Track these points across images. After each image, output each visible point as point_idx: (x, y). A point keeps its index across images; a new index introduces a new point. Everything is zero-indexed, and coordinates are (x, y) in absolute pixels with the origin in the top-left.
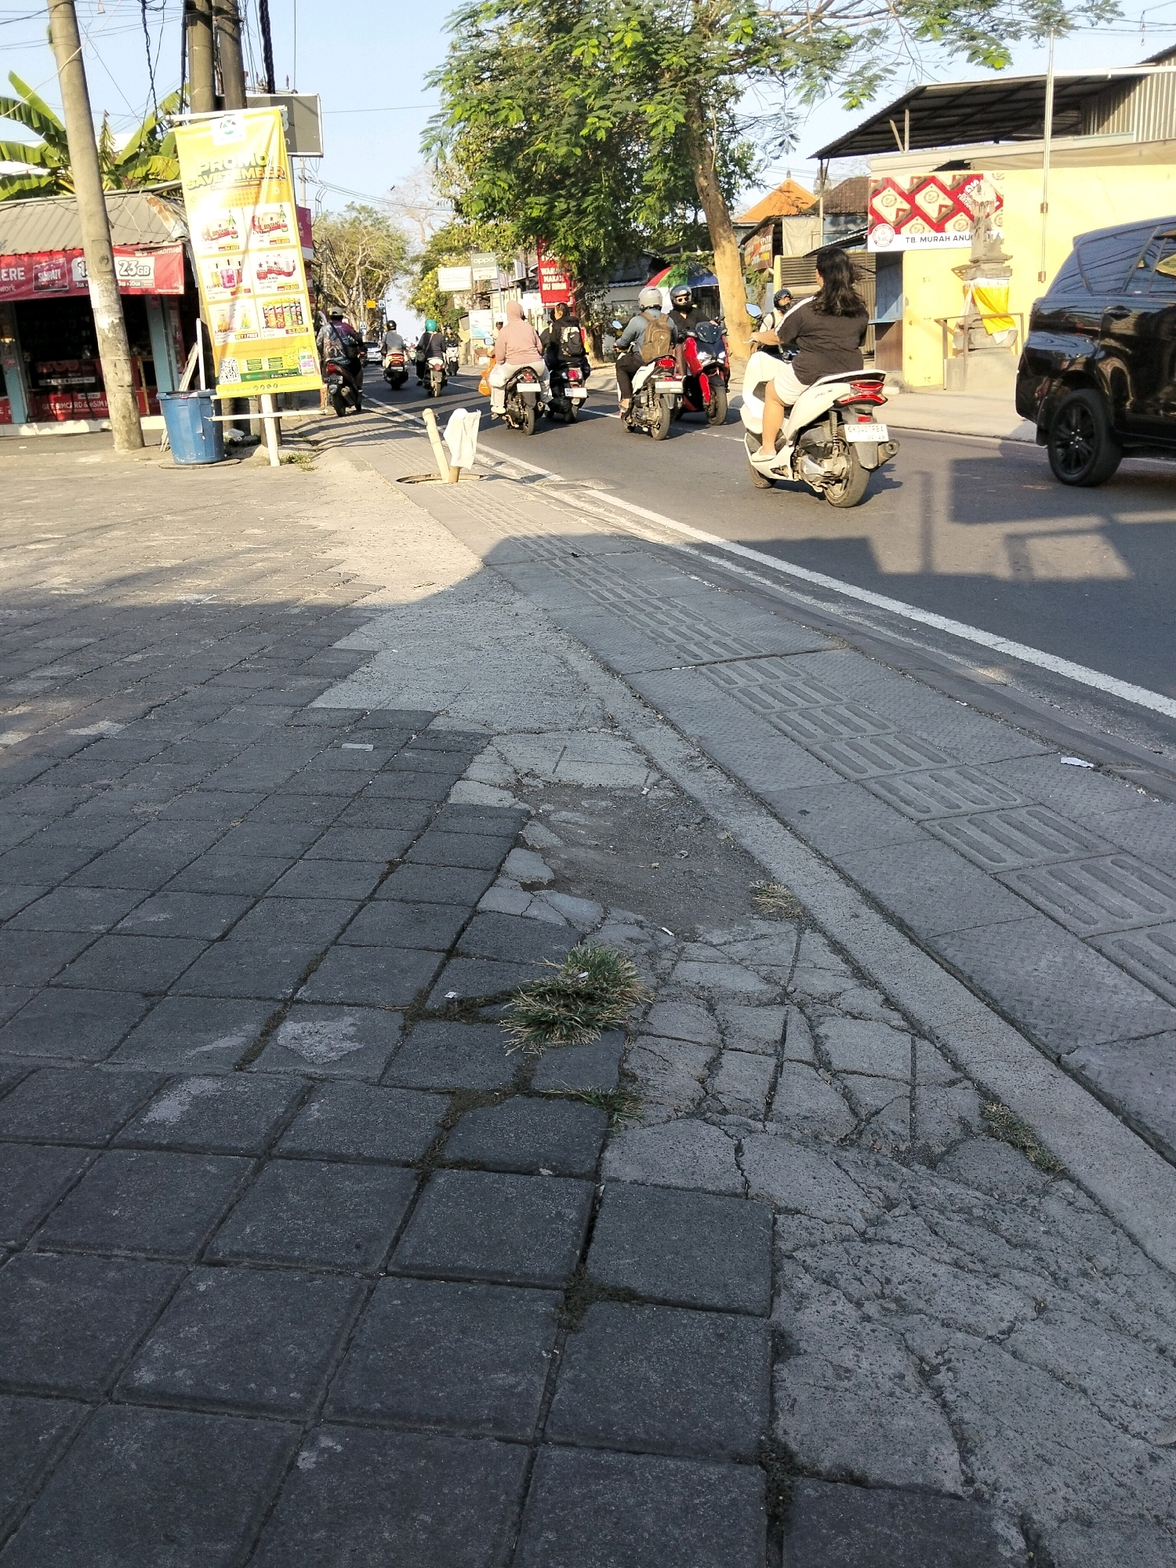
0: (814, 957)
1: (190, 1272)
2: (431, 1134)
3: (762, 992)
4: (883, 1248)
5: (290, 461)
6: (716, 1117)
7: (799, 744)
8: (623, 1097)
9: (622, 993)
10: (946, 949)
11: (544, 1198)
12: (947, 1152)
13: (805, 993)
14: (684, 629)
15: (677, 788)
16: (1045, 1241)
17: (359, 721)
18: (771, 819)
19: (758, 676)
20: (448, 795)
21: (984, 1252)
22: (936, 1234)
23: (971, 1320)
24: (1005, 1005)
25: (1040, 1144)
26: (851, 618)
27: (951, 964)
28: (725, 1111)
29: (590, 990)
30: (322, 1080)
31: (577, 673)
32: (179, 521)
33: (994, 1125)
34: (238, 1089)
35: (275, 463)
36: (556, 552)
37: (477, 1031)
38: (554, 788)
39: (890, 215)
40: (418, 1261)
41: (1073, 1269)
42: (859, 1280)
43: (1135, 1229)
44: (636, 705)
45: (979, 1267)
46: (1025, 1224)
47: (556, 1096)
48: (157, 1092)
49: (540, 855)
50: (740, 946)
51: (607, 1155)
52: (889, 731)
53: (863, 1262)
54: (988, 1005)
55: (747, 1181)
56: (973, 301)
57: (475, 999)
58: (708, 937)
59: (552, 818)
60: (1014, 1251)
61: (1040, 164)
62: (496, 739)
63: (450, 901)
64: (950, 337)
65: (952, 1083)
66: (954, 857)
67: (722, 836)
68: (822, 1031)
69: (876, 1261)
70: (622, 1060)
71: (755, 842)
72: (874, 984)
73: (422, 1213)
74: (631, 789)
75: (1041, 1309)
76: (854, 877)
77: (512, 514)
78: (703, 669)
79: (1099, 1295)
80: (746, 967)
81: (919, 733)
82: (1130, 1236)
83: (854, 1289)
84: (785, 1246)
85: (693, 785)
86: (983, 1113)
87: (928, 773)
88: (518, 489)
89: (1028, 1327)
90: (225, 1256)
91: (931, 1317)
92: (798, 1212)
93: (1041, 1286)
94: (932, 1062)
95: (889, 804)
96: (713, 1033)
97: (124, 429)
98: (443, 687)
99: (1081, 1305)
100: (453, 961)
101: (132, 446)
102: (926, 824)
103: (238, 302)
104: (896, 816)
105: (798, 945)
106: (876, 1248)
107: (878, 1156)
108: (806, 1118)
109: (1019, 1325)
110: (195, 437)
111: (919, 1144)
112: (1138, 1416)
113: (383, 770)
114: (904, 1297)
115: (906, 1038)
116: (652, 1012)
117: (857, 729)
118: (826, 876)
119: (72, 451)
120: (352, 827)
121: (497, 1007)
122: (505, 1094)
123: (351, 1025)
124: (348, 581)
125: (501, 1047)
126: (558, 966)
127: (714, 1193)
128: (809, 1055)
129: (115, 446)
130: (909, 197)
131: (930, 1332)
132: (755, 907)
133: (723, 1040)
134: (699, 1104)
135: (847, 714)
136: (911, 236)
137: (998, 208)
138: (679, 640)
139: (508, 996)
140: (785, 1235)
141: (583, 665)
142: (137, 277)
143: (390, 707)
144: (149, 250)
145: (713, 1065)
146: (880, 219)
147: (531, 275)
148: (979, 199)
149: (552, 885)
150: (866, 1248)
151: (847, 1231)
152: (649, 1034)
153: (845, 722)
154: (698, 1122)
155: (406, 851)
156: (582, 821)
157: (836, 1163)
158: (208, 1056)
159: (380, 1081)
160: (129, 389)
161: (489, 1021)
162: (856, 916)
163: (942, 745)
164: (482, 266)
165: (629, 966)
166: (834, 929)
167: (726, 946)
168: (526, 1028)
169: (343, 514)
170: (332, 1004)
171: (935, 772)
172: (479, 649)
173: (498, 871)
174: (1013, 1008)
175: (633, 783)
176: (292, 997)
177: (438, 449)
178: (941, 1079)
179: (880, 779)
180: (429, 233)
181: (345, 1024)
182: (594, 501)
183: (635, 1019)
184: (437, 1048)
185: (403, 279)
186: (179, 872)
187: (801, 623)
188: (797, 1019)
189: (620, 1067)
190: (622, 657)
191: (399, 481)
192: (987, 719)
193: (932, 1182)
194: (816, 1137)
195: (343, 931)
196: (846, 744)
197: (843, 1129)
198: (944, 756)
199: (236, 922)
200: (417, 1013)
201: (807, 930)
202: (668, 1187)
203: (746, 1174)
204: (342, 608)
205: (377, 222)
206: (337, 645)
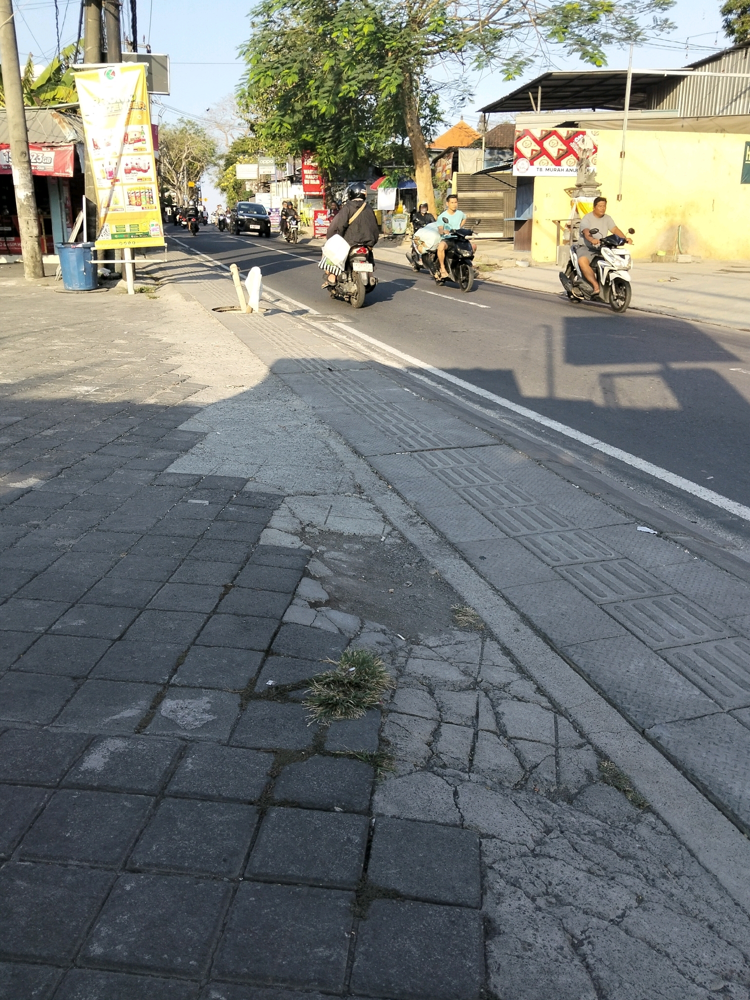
0: (492, 657)
1: (118, 877)
2: (264, 781)
3: (461, 682)
4: (546, 861)
5: (141, 291)
6: (440, 771)
7: (478, 510)
8: (382, 756)
9: (378, 683)
10: (573, 655)
11: (339, 828)
12: (579, 793)
13: (488, 682)
14: (402, 426)
15: (403, 537)
16: (640, 854)
17: (198, 483)
18: (462, 561)
19: (450, 461)
20: (259, 539)
21: (605, 863)
22: (576, 850)
23: (601, 909)
24: (611, 694)
25: (634, 789)
26: (504, 421)
27: (577, 665)
28: (444, 766)
29: (358, 681)
30: (192, 742)
31: (336, 453)
32: (70, 332)
33: (607, 775)
34: (139, 747)
35: (131, 292)
36: (319, 367)
37: (287, 708)
38: (326, 535)
39: (527, 153)
40: (263, 870)
41: (657, 873)
42: (533, 883)
43: (692, 846)
44: (374, 478)
45: (603, 873)
46: (628, 843)
47: (340, 755)
48: (87, 748)
49: (319, 583)
50: (447, 649)
51: (376, 797)
52: (532, 503)
53: (535, 871)
54: (599, 693)
55: (462, 816)
56: (577, 210)
57: (286, 686)
58: (426, 641)
59: (325, 555)
60: (622, 862)
61: (621, 127)
62: (287, 499)
63: (265, 615)
64: (562, 232)
65: (580, 746)
66: (576, 592)
67: (433, 572)
68: (500, 709)
69: (542, 870)
70: (381, 730)
71: (453, 576)
72: (530, 678)
73: (263, 838)
74: (374, 537)
75: (640, 900)
76: (515, 603)
77: (289, 338)
78: (415, 454)
79: (674, 891)
80: (451, 664)
81: (551, 505)
82: (689, 851)
83: (530, 889)
84: (487, 860)
85: (413, 536)
86: (599, 767)
87: (558, 533)
88: (290, 319)
89: (634, 913)
90: (140, 866)
91: (577, 907)
92: (494, 837)
93: (640, 886)
94: (568, 734)
95: (535, 555)
96: (434, 711)
97: (32, 264)
98: (251, 461)
99: (663, 897)
100: (270, 658)
101: (37, 276)
102: (558, 569)
104: (539, 563)
105: (482, 649)
106: (543, 861)
107: (539, 796)
108: (494, 770)
109: (628, 912)
110: (79, 274)
111: (562, 787)
112: (700, 972)
113: (216, 520)
114: (560, 894)
115: (551, 715)
116: (396, 696)
117: (513, 501)
118: (498, 602)
120: (198, 560)
121: (300, 691)
122: (308, 753)
123: (208, 702)
124: (184, 380)
125: (304, 720)
126: (336, 663)
127: (442, 824)
128: (493, 727)
129: (26, 275)
130: (540, 143)
131: (577, 918)
132: (455, 622)
133: (440, 715)
134: (428, 761)
135: (507, 491)
136: (539, 167)
137: (594, 152)
138: (400, 434)
139: (307, 684)
140: (488, 853)
141: (340, 448)
142: (43, 164)
143: (218, 474)
144: (51, 147)
145: (436, 733)
146: (521, 155)
147: (297, 173)
148: (583, 148)
149: (328, 603)
150: (536, 861)
151: (524, 849)
152: (395, 712)
153: (505, 496)
154: (430, 774)
155: (235, 578)
156: (344, 558)
157: (515, 802)
158: (118, 723)
159: (228, 742)
160: (36, 240)
161: (296, 701)
162: (517, 630)
163: (565, 514)
164: (265, 165)
165: (380, 664)
166: (504, 639)
167: (438, 648)
168: (318, 707)
169: (178, 331)
170: (194, 687)
171: (561, 533)
172: (272, 434)
173: (294, 594)
174: (615, 696)
175: (375, 533)
176: (168, 682)
177: (239, 290)
178: (574, 743)
179: (529, 537)
180: (231, 141)
181: (204, 702)
182: (339, 331)
183: (386, 700)
184: (263, 720)
185: (213, 170)
186: (89, 590)
187: (475, 426)
188: (484, 701)
189: (379, 735)
190: (364, 444)
191: (213, 310)
192: (592, 498)
193: (571, 813)
194: (500, 783)
195: (199, 635)
196: (507, 511)
197: (516, 778)
198: (566, 522)
199: (128, 627)
200: (249, 695)
201: (488, 639)
202: (415, 820)
203: (461, 811)
204: (182, 401)
205: (197, 132)
206: (180, 428)
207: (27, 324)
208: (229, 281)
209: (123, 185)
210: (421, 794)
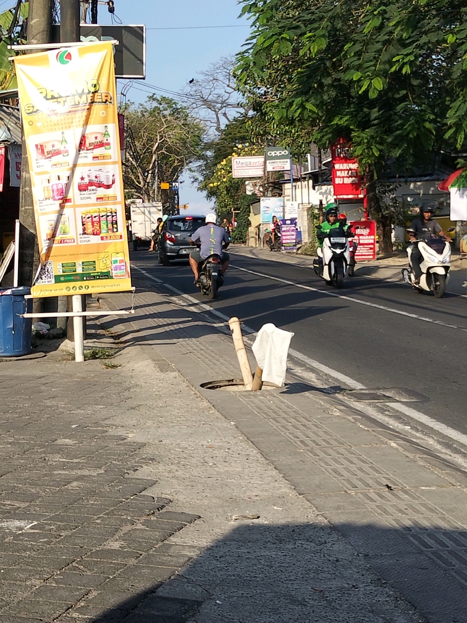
5: (94, 356)
35: (79, 358)
36: (370, 482)
124: (163, 507)
147: (323, 168)
164: (276, 158)
169: (149, 423)
177: (242, 356)
182: (399, 417)
185: (196, 164)
191: (202, 386)
204: (160, 544)
205: (176, 111)
206: (160, 592)
208: (223, 337)
209: (75, 206)
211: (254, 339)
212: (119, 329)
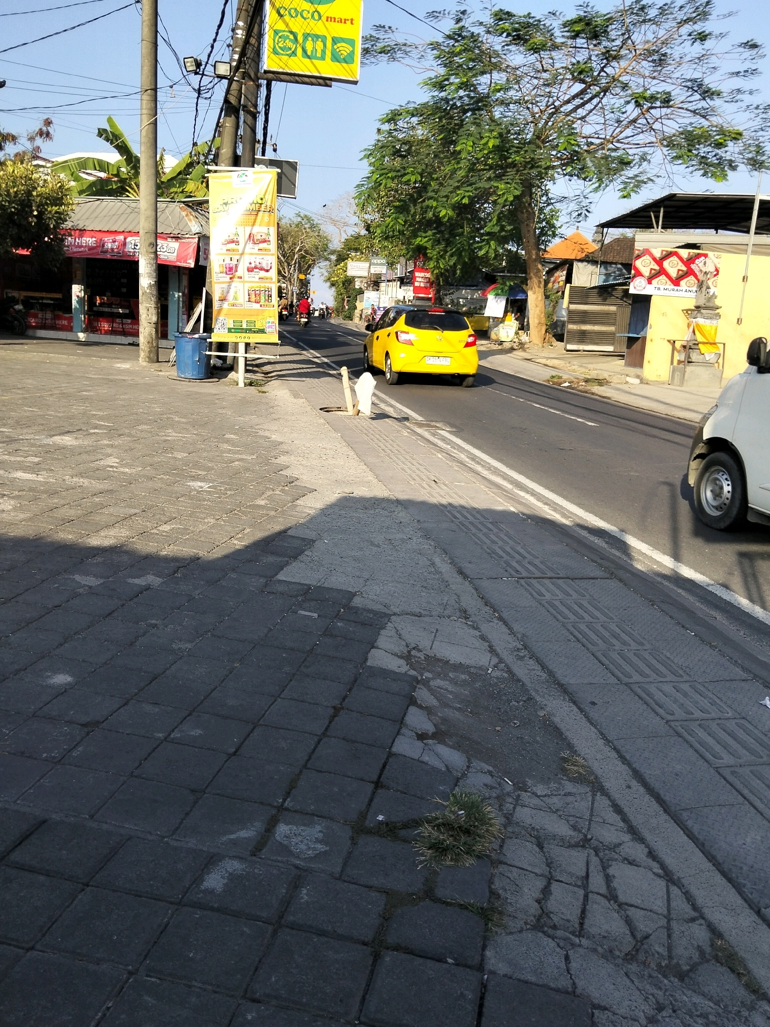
0: (603, 814)
1: (240, 1005)
2: (377, 923)
3: (571, 836)
5: (251, 384)
6: (550, 931)
7: (588, 649)
8: (493, 909)
9: (487, 831)
10: (687, 821)
11: (452, 981)
12: (691, 970)
13: (598, 841)
14: (508, 549)
15: (510, 671)
17: (307, 594)
18: (571, 704)
19: (558, 592)
20: (366, 659)
24: (726, 867)
25: (749, 972)
26: (614, 552)
27: (691, 832)
28: (555, 927)
29: (467, 825)
30: (306, 871)
31: (441, 572)
32: (183, 423)
33: (720, 954)
34: (256, 871)
35: (242, 385)
36: (424, 478)
37: (398, 847)
38: (433, 660)
39: (646, 272)
40: (379, 1016)
44: (480, 603)
47: (451, 904)
48: (206, 866)
49: (426, 713)
50: (555, 800)
51: (487, 953)
52: (645, 648)
54: (714, 865)
55: (574, 983)
56: (694, 332)
57: (396, 823)
58: (534, 789)
59: (431, 684)
61: (745, 251)
62: (393, 618)
63: (374, 744)
64: (676, 352)
65: (693, 920)
66: (691, 751)
67: (541, 713)
68: (611, 871)
70: (491, 882)
71: (562, 721)
72: (642, 840)
73: (378, 981)
74: (480, 668)
76: (628, 757)
77: (394, 445)
78: (522, 581)
80: (560, 816)
81: (664, 652)
85: (520, 671)
86: (712, 944)
87: (672, 684)
90: (260, 996)
92: (606, 1009)
94: (680, 905)
95: (648, 705)
96: (544, 866)
97: (147, 349)
98: (358, 574)
100: (379, 791)
101: (151, 360)
102: (672, 724)
103: (233, 284)
104: (653, 715)
105: (593, 803)
107: (650, 970)
108: (604, 937)
110: (193, 363)
111: (674, 962)
113: (324, 634)
115: (662, 883)
116: (505, 846)
117: (624, 643)
118: (609, 754)
119: (112, 358)
120: (308, 676)
121: (410, 831)
122: (419, 897)
123: (320, 831)
124: (292, 482)
125: (414, 862)
126: (445, 803)
127: (554, 990)
128: (603, 890)
129: (140, 359)
130: (659, 262)
132: (564, 771)
133: (550, 872)
134: (538, 919)
135: (618, 631)
136: (658, 286)
137: (715, 275)
138: (506, 558)
141: (445, 568)
142: (166, 253)
143: (326, 585)
144: (177, 238)
145: (546, 891)
146: (639, 274)
147: (408, 274)
148: (704, 270)
149: (434, 736)
151: (636, 1025)
152: (505, 864)
153: (616, 637)
154: (540, 934)
155: (344, 699)
156: (450, 688)
157: (626, 974)
158: (234, 843)
159: (340, 876)
160: (154, 326)
161: (406, 841)
162: (629, 787)
163: (680, 664)
164: (377, 264)
165: (489, 810)
166: (616, 796)
167: (546, 798)
168: (428, 849)
169: (286, 430)
170: (307, 814)
171: (676, 684)
172: (378, 546)
173: (402, 722)
174: (730, 870)
175: (481, 664)
176: (282, 805)
177: (348, 392)
178: (687, 916)
179: (643, 685)
180: (344, 237)
181: (316, 831)
182: (444, 439)
183: (495, 850)
184: (374, 856)
185: (324, 263)
186: (205, 698)
187: (584, 555)
188: (594, 860)
189: (490, 887)
190: (469, 565)
191: (321, 409)
192: (708, 647)
193: (683, 992)
194: (611, 951)
195: (310, 758)
196: (618, 654)
197: (627, 948)
198: (681, 672)
199: (243, 742)
200: (360, 828)
201: (599, 794)
202: (526, 982)
203: (573, 977)
204: (290, 504)
205: (313, 227)
206: (290, 533)
207: (141, 410)
208: (335, 380)
210: (532, 955)
211: (355, 383)
212: (267, 368)
